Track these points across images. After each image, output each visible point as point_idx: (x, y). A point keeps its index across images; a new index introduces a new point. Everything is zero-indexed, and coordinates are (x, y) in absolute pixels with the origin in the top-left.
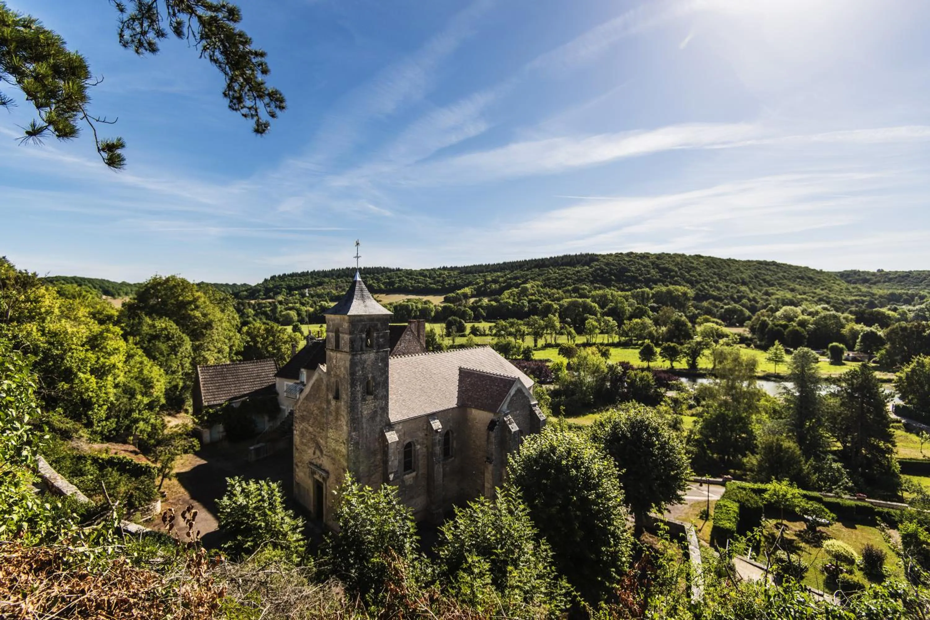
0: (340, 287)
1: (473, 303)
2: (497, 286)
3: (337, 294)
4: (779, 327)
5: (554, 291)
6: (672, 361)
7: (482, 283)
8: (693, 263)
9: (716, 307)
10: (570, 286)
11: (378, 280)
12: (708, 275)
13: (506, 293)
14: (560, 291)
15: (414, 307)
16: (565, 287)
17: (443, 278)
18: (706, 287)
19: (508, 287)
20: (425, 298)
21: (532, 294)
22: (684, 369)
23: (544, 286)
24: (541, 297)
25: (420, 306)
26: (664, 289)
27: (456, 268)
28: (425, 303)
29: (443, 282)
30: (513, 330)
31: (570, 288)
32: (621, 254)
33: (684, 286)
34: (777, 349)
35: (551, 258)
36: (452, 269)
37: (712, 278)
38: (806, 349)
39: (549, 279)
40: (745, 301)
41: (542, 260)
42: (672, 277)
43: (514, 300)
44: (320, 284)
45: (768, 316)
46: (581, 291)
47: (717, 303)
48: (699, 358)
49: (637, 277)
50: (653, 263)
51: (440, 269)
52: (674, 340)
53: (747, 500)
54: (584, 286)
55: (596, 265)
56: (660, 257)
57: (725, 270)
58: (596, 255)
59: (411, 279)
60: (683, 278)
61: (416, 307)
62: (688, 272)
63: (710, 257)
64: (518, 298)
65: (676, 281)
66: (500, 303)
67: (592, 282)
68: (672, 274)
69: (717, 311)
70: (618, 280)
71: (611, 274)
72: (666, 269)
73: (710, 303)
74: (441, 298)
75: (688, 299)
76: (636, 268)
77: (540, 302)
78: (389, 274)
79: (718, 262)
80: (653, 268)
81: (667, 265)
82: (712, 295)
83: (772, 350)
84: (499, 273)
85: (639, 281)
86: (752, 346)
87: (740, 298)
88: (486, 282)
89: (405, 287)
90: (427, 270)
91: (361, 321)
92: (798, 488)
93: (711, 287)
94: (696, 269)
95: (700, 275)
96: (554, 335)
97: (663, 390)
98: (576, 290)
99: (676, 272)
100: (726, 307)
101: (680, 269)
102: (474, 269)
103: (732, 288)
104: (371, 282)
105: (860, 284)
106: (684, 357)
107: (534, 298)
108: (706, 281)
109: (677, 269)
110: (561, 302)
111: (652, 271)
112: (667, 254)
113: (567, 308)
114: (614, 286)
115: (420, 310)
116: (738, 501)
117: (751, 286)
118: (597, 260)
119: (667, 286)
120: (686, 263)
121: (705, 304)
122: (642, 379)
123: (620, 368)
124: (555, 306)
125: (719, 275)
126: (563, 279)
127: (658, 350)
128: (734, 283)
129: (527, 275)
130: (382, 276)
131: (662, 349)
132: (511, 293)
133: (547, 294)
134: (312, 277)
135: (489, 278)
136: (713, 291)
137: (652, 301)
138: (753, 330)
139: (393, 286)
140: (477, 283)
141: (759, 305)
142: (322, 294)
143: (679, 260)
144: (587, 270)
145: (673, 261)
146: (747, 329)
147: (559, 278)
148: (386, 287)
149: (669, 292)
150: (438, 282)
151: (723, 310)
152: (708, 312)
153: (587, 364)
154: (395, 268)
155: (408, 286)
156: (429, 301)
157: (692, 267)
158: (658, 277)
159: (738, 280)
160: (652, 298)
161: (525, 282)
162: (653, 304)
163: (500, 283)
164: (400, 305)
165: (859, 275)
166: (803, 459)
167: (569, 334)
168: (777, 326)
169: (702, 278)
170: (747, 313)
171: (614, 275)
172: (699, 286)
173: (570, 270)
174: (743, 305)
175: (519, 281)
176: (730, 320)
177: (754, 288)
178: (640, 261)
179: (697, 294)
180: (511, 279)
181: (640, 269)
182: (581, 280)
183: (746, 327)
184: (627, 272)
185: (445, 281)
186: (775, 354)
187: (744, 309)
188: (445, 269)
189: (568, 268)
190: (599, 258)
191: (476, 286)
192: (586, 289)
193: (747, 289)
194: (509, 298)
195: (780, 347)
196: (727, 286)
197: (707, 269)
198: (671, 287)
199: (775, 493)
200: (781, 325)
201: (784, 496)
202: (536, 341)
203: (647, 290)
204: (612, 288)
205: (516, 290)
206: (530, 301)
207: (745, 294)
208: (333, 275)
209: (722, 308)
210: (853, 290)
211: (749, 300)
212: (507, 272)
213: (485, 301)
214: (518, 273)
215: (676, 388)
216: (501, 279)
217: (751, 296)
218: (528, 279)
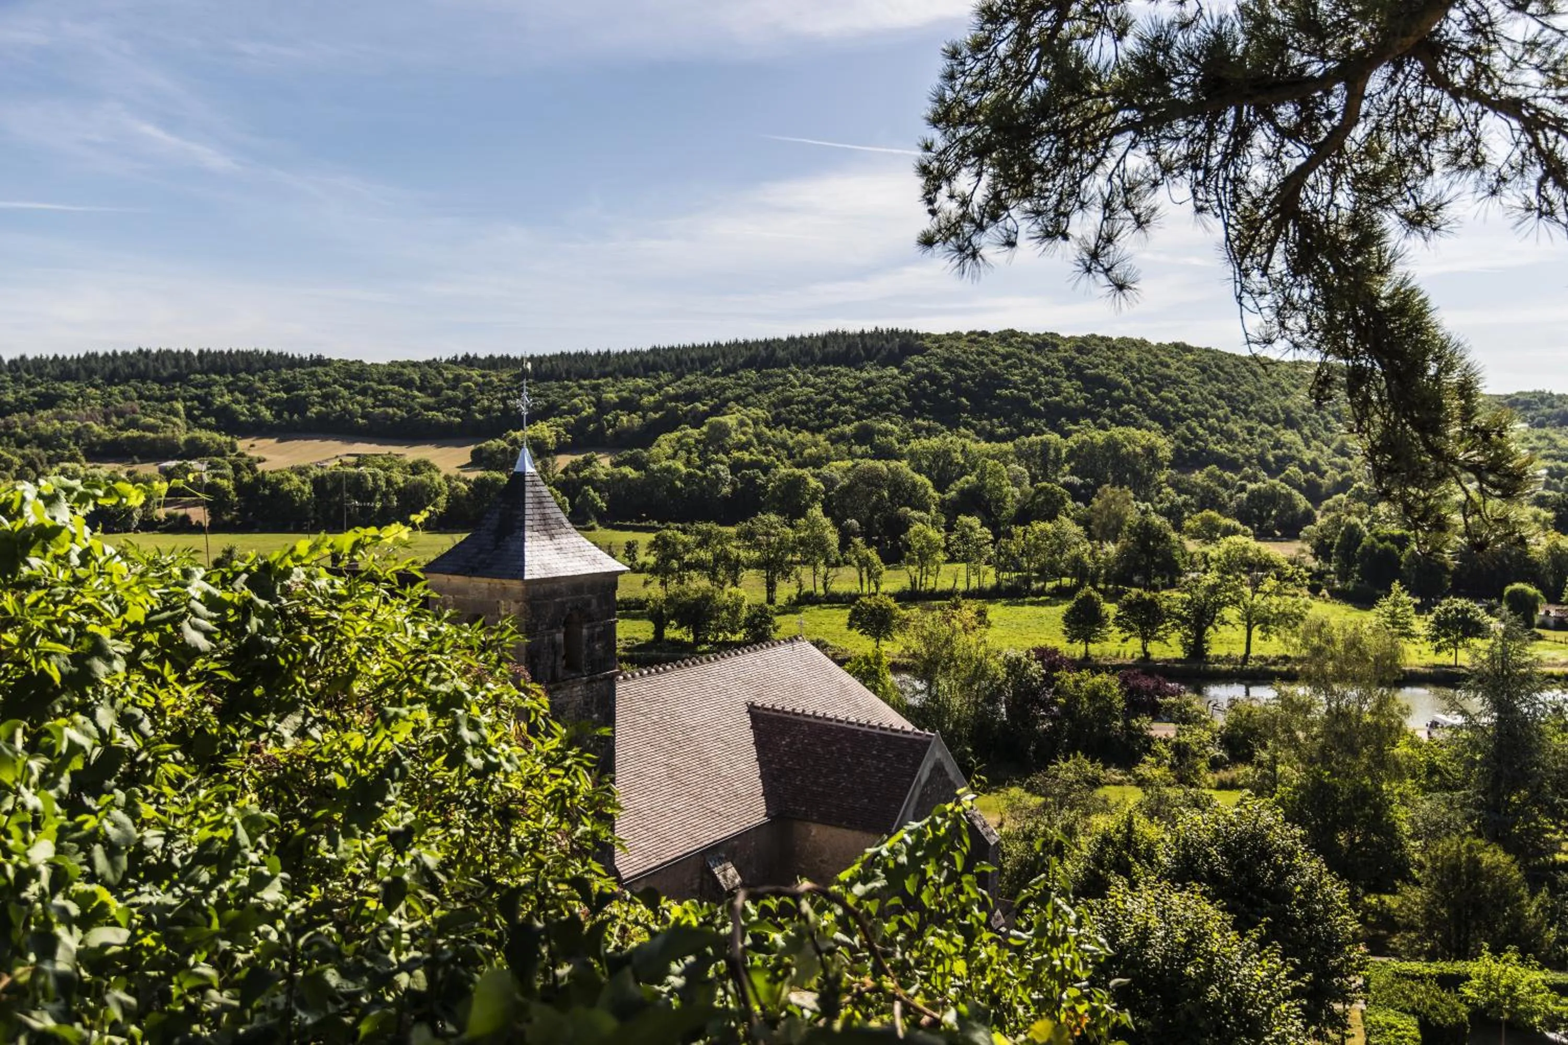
0: (120, 414)
1: (565, 472)
2: (637, 420)
3: (108, 436)
4: (1387, 543)
5: (804, 436)
6: (1146, 638)
7: (590, 411)
8: (1168, 366)
9: (1225, 485)
10: (849, 422)
11: (250, 393)
12: (1205, 400)
13: (665, 443)
14: (820, 438)
15: (382, 483)
16: (834, 425)
17: (467, 390)
18: (1200, 431)
19: (670, 423)
20: (412, 454)
21: (742, 447)
22: (1177, 660)
23: (775, 422)
24: (767, 453)
25: (398, 477)
26: (1099, 437)
27: (505, 362)
28: (416, 468)
29: (468, 402)
30: (705, 555)
31: (848, 429)
32: (985, 334)
33: (1149, 429)
34: (1395, 605)
35: (792, 340)
36: (493, 363)
37: (1215, 406)
38: (1461, 603)
39: (787, 402)
40: (1292, 470)
41: (767, 344)
42: (1117, 403)
43: (688, 463)
44: (48, 401)
45: (1360, 514)
46: (878, 440)
47: (1227, 475)
48: (1210, 629)
49: (1026, 401)
50: (1068, 363)
51: (454, 362)
52: (1136, 579)
53: (1433, 1007)
54: (887, 425)
55: (918, 365)
56: (1085, 345)
57: (1245, 387)
58: (918, 336)
59: (363, 392)
60: (1145, 406)
61: (389, 482)
62: (1157, 390)
63: (1208, 350)
64: (701, 455)
65: (1126, 414)
66: (650, 474)
67: (908, 414)
68: (1116, 394)
69: (1231, 497)
70: (978, 410)
71: (959, 392)
72: (1100, 381)
73: (1211, 475)
74: (464, 454)
75: (1157, 464)
76: (1023, 375)
77: (766, 469)
78: (286, 374)
79: (1228, 365)
80: (1069, 378)
81: (1102, 371)
82: (1212, 453)
83: (1386, 605)
84: (640, 381)
85: (1034, 414)
86: (1324, 591)
87: (1282, 462)
88: (602, 407)
89: (341, 418)
90: (415, 365)
91: (553, 594)
92: (1541, 968)
93: (1212, 430)
94: (1176, 382)
95: (1184, 399)
96: (822, 569)
97: (1143, 722)
98: (864, 436)
99: (1126, 390)
100: (1251, 486)
101: (1135, 382)
102: (562, 367)
103: (1262, 434)
104: (227, 398)
105: (1554, 426)
106: (1176, 626)
107: (746, 456)
108: (1197, 414)
109: (1127, 382)
110: (825, 470)
111: (1066, 384)
112: (1103, 339)
113: (847, 491)
114: (967, 425)
115: (400, 492)
116: (1414, 1012)
117: (1306, 431)
118: (921, 351)
119: (1104, 427)
120: (1152, 364)
121: (1198, 477)
122: (1094, 695)
123: (1036, 666)
124: (813, 483)
125: (1230, 400)
126: (829, 404)
127: (1111, 609)
128: (1266, 421)
129: (724, 389)
130: (264, 380)
131: (1124, 608)
132: (679, 440)
133: (783, 445)
134: (15, 380)
135: (611, 396)
136: (1218, 442)
137: (1067, 468)
138: (1322, 550)
139: (302, 413)
140: (574, 410)
141: (1326, 482)
142: (56, 434)
143: (1133, 355)
144: (894, 377)
145: (1119, 359)
146: (1307, 547)
147: (818, 398)
148: (278, 415)
149: (1112, 446)
150: (451, 402)
151: (1244, 496)
152: (1209, 500)
153: (951, 658)
154: (306, 355)
155: (352, 414)
156: (426, 463)
157: (1164, 377)
158: (1081, 402)
159: (1275, 413)
160: (1067, 461)
161: (717, 410)
162: (1068, 478)
163: (645, 410)
164: (335, 477)
165: (1551, 406)
166: (1523, 891)
167: (865, 563)
168: (1382, 540)
169: (1190, 408)
170: (1302, 502)
171: (967, 393)
172: (1182, 429)
173: (848, 377)
174: (1288, 481)
175: (701, 408)
176: (1261, 520)
177: (1315, 437)
178: (1033, 355)
179: (1178, 451)
180: (676, 398)
181: (1034, 380)
182: (877, 408)
183: (1305, 540)
184: (1001, 387)
185: (470, 401)
186: (1393, 615)
187: (1295, 492)
188: (469, 361)
189: (843, 370)
190: (927, 343)
191: (571, 419)
192: (892, 433)
193: (1298, 439)
194: (674, 456)
195: (1405, 597)
196: (1250, 431)
197: (1203, 382)
198: (1117, 432)
199: (1489, 983)
200: (1392, 538)
201: (1511, 989)
202: (771, 587)
203: (1054, 437)
204: (962, 430)
205: (695, 432)
206: (736, 467)
207: (1294, 452)
208: (91, 373)
209: (1242, 489)
210: (1540, 444)
211: (1304, 467)
212: (665, 377)
213: (604, 464)
214: (696, 381)
215: (1176, 714)
216: (647, 400)
217: (1308, 456)
218: (729, 400)
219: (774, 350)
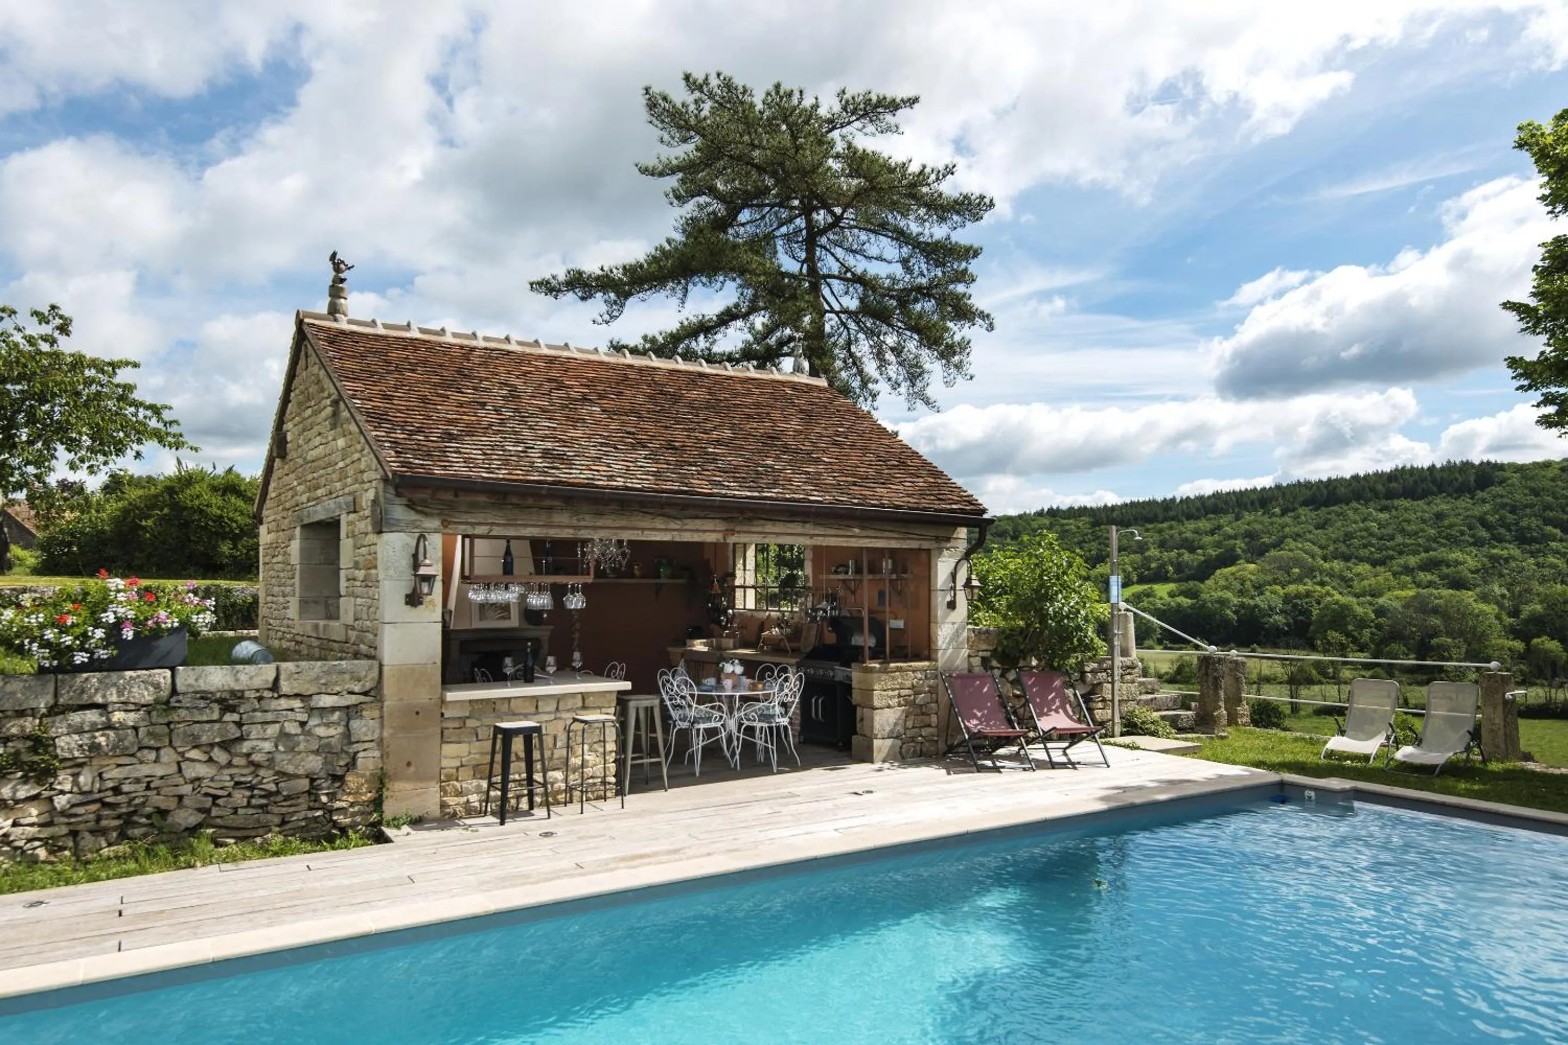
2: (1197, 557)
5: (1363, 568)
7: (1154, 550)
10: (1414, 554)
13: (1221, 577)
14: (1381, 569)
16: (1398, 556)
19: (1228, 559)
21: (1297, 579)
31: (1413, 561)
36: (1073, 513)
39: (1347, 537)
43: (1242, 594)
46: (1447, 569)
54: (1458, 555)
55: (1496, 496)
66: (1202, 602)
84: (1201, 524)
98: (1432, 566)
107: (1301, 587)
126: (1393, 537)
129: (1282, 527)
132: (1234, 574)
133: (1340, 576)
147: (1380, 533)
163: (1205, 548)
173: (1415, 511)
180: (1235, 537)
182: (1449, 539)
189: (1409, 504)
190: (1510, 472)
194: (1228, 588)
205: (1252, 567)
212: (1225, 519)
214: (1254, 521)
216: (1207, 539)
218: (1286, 537)
219: (1335, 488)
